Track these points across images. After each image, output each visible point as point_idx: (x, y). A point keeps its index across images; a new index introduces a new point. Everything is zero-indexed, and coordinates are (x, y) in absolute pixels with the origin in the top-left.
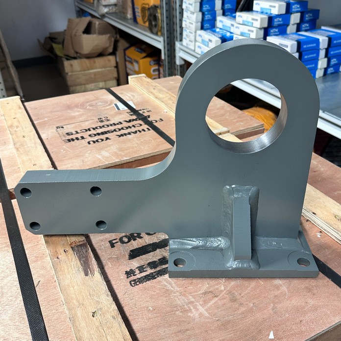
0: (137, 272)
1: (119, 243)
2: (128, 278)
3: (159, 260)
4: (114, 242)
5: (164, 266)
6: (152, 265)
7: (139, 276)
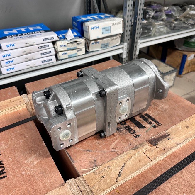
0: (152, 124)
1: (136, 133)
2: (157, 127)
3: (142, 118)
4: (135, 136)
5: (145, 116)
6: (146, 120)
7: (155, 123)
